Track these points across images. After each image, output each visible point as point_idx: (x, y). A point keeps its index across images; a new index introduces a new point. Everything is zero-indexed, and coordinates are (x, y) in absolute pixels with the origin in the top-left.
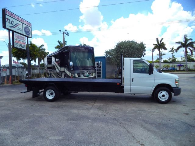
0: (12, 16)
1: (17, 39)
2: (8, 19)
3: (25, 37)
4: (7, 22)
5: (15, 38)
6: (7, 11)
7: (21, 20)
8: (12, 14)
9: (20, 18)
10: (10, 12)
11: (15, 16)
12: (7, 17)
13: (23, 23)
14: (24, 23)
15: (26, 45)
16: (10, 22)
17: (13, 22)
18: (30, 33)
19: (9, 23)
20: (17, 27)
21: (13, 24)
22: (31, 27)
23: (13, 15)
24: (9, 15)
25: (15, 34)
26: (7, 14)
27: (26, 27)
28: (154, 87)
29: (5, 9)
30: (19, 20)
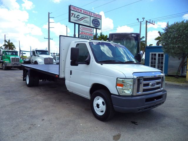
0: (77, 11)
1: (83, 31)
2: (74, 14)
3: (92, 29)
4: (72, 16)
5: (80, 30)
6: (72, 7)
7: (88, 13)
8: (78, 8)
9: (87, 11)
10: (75, 7)
11: (81, 11)
12: (72, 12)
13: (90, 16)
14: (92, 16)
15: (93, 36)
16: (76, 16)
17: (79, 16)
18: (99, 25)
19: (74, 17)
20: (83, 20)
21: (79, 18)
22: (101, 19)
23: (79, 10)
24: (74, 10)
25: (80, 26)
26: (73, 9)
27: (95, 19)
28: (89, 88)
29: (70, 5)
30: (86, 14)
